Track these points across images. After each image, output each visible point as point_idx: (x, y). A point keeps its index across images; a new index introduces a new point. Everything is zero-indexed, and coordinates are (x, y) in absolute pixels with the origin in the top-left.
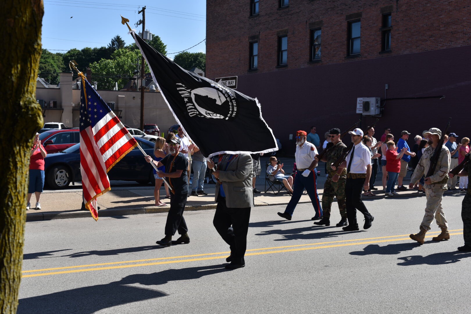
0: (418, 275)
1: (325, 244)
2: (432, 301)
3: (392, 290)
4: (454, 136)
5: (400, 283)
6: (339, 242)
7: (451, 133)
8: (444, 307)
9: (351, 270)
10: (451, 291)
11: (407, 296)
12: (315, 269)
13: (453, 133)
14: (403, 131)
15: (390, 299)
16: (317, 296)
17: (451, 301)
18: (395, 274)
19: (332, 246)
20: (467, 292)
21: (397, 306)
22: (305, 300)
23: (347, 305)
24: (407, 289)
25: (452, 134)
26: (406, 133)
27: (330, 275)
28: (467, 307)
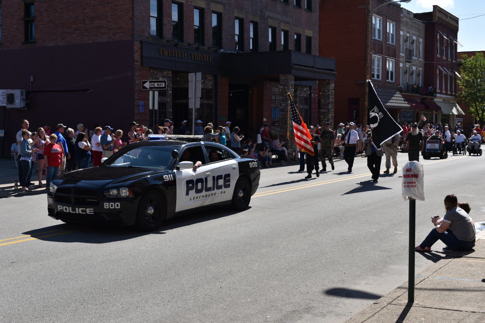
0: (105, 261)
1: (3, 241)
2: (126, 282)
3: (86, 277)
4: (109, 129)
5: (91, 270)
6: (17, 238)
7: (106, 126)
8: (138, 286)
9: (40, 263)
10: (140, 271)
11: (102, 281)
12: (3, 267)
13: (108, 126)
14: (59, 124)
15: (87, 286)
16: (15, 291)
17: (142, 280)
18: (84, 263)
19: (12, 243)
20: (153, 271)
21: (97, 290)
22: (4, 297)
23: (48, 295)
24: (100, 275)
25: (108, 128)
26: (62, 126)
27: (20, 270)
28: (157, 284)
